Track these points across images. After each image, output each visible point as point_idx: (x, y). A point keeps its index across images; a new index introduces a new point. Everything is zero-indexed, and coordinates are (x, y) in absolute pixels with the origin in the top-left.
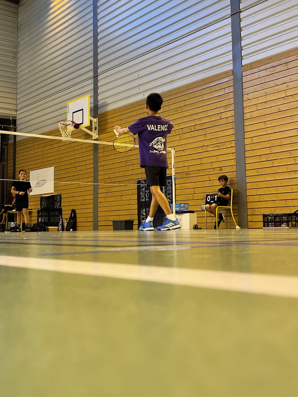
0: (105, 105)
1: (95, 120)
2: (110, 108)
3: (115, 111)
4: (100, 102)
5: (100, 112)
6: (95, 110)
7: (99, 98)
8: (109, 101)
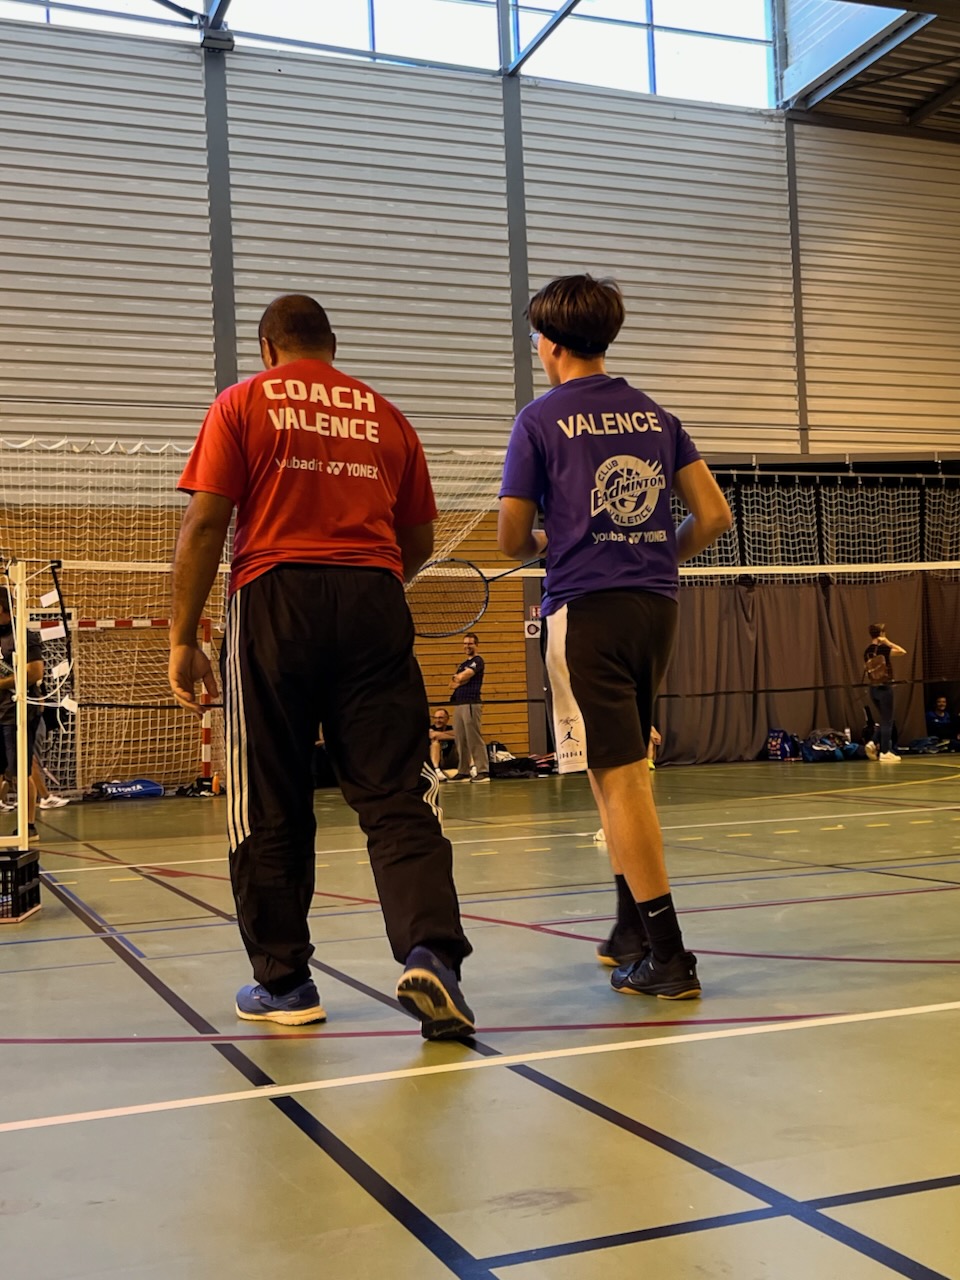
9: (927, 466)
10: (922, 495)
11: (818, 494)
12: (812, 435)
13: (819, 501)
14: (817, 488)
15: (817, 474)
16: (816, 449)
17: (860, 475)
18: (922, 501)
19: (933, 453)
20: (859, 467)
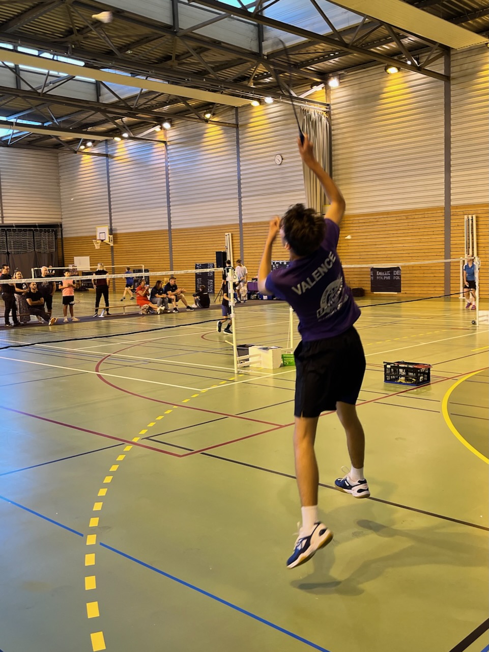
0: (116, 230)
1: (111, 236)
2: (118, 232)
3: (121, 234)
4: (113, 228)
5: (113, 232)
6: (111, 231)
7: (113, 225)
8: (118, 228)
9: (34, 226)
10: (33, 233)
11: (6, 233)
12: (4, 219)
13: (6, 234)
14: (6, 231)
15: (6, 228)
16: (5, 222)
17: (17, 228)
18: (33, 234)
19: (36, 223)
20: (17, 226)
